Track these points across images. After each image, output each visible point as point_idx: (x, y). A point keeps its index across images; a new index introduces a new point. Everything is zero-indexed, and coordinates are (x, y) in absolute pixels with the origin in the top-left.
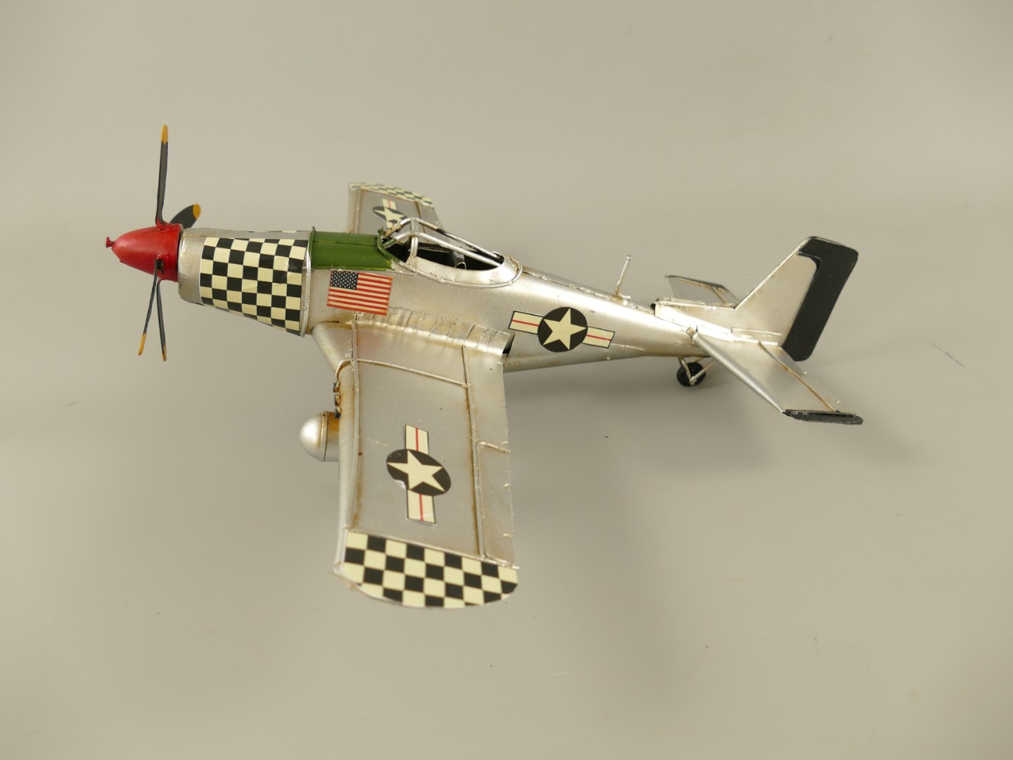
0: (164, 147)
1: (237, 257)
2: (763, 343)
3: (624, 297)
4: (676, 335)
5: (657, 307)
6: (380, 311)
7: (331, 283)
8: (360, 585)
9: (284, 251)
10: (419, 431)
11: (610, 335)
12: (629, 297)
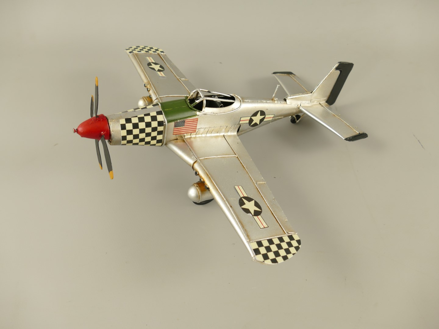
0: (97, 88)
1: (136, 126)
2: (321, 103)
3: (275, 99)
4: (294, 109)
5: (287, 100)
6: (193, 131)
7: (174, 126)
8: (264, 261)
9: (154, 118)
10: (239, 186)
11: (273, 116)
12: (277, 99)
